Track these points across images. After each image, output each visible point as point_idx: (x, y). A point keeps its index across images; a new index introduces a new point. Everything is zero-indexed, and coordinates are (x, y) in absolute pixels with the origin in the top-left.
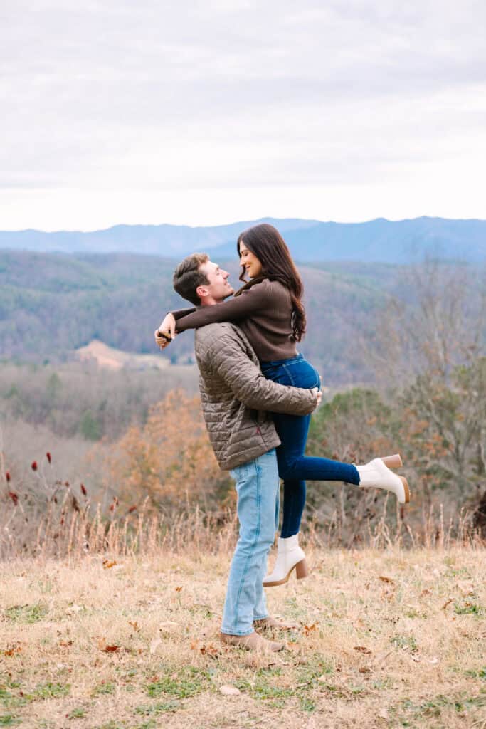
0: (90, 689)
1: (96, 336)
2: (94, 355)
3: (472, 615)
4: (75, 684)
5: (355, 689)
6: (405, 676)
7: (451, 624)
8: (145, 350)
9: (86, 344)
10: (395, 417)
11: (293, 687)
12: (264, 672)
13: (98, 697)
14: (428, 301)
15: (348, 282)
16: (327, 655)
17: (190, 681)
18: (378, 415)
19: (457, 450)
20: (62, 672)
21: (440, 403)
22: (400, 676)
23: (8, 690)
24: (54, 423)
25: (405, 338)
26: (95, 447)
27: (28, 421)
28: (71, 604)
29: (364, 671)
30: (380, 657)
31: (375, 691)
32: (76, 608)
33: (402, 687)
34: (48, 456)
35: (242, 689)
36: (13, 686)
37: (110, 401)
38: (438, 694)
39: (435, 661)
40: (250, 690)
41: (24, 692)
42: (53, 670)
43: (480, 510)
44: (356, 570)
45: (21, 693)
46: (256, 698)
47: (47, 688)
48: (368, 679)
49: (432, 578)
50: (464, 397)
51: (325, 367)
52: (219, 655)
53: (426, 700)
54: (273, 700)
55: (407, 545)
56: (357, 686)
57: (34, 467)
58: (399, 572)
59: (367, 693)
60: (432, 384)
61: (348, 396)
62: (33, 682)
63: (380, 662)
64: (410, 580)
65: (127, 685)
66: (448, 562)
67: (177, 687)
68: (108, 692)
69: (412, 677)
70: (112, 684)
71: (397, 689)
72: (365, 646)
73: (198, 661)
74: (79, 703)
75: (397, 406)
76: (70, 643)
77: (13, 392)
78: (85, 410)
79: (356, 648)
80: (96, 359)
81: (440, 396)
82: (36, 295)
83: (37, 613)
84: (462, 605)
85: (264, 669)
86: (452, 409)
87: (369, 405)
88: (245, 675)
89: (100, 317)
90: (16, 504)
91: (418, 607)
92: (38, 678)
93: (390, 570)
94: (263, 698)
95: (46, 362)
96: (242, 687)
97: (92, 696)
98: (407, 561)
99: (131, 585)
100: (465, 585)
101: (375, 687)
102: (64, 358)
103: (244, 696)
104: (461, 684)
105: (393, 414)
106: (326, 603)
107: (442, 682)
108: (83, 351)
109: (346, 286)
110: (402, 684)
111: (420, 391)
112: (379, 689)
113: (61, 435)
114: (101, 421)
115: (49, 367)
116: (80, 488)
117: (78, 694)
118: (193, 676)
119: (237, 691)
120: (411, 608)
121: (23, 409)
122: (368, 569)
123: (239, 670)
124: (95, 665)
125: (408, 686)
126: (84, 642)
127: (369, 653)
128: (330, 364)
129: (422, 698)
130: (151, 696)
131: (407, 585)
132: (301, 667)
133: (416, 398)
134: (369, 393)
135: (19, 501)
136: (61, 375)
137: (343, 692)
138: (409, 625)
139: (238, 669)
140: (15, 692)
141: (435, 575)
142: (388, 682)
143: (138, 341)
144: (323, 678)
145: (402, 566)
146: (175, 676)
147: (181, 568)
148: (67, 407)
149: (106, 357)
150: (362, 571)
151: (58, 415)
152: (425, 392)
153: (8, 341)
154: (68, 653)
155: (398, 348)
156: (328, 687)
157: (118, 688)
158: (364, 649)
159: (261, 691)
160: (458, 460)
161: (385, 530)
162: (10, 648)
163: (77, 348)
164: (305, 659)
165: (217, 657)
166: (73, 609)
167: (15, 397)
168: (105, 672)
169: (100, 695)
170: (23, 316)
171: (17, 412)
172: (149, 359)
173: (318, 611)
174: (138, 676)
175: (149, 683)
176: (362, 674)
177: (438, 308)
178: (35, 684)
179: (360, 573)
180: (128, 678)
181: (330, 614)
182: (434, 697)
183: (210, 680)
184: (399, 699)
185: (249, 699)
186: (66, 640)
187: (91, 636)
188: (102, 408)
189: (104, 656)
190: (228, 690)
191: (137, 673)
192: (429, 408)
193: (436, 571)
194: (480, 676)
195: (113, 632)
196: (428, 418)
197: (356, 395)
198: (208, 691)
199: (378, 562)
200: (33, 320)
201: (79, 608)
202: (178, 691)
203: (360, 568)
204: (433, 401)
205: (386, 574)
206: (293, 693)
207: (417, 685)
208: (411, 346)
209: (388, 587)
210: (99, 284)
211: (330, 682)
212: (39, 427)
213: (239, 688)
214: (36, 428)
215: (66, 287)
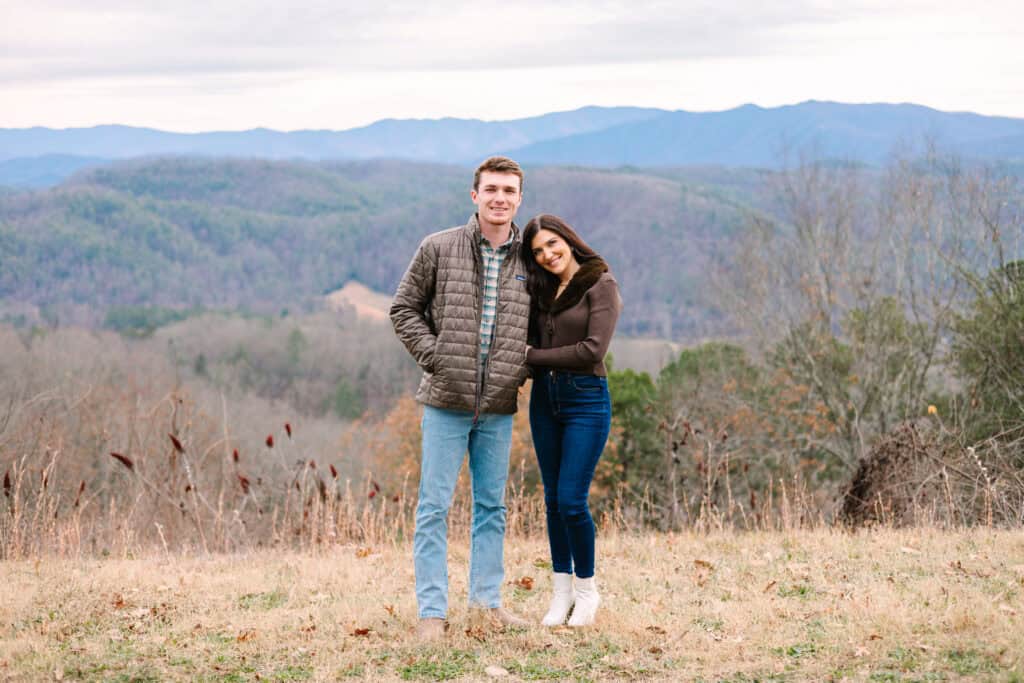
0: (336, 672)
1: (354, 276)
2: (352, 302)
3: (798, 597)
4: (319, 667)
5: (642, 668)
6: (701, 655)
7: (764, 605)
9: (340, 287)
11: (570, 668)
12: (539, 654)
13: (344, 680)
15: (704, 195)
16: (614, 638)
17: (453, 664)
18: (740, 378)
20: (307, 655)
21: (824, 361)
22: (695, 655)
23: (242, 674)
24: (297, 396)
25: (775, 271)
26: (354, 427)
27: (261, 394)
28: (315, 593)
29: (654, 651)
30: (675, 637)
31: (664, 671)
32: (321, 596)
33: (695, 665)
34: (288, 428)
35: (511, 670)
36: (248, 670)
37: (374, 366)
38: (736, 671)
39: (739, 639)
40: (521, 672)
41: (260, 676)
42: (293, 655)
43: (852, 492)
44: (670, 555)
45: (257, 677)
46: (526, 679)
47: (285, 671)
48: (657, 659)
49: (762, 562)
50: (860, 351)
51: (674, 314)
52: (487, 639)
53: (722, 678)
54: (546, 681)
56: (644, 666)
57: (270, 443)
58: (722, 556)
59: (655, 673)
60: (813, 334)
61: (700, 353)
62: (271, 666)
63: (675, 641)
64: (734, 564)
65: (378, 668)
66: (786, 545)
67: (436, 669)
68: (356, 675)
69: (707, 656)
70: (361, 667)
71: (689, 667)
72: (658, 626)
73: (462, 644)
76: (314, 628)
77: (240, 355)
78: (340, 378)
79: (649, 628)
80: (353, 308)
81: (824, 350)
82: (268, 219)
83: (274, 600)
84: (788, 587)
85: (538, 651)
86: (842, 369)
87: (728, 365)
88: (515, 657)
89: (359, 248)
90: (246, 491)
91: (734, 590)
92: (276, 663)
93: (710, 554)
94: (535, 679)
95: (285, 313)
96: (511, 668)
98: (735, 544)
99: (388, 571)
100: (797, 568)
101: (666, 666)
102: (310, 308)
103: (513, 677)
104: (766, 661)
106: (624, 588)
107: (743, 660)
108: (336, 297)
109: (702, 201)
110: (696, 663)
111: (796, 344)
112: (668, 669)
113: (307, 414)
114: (362, 394)
115: (289, 320)
116: (330, 470)
117: (322, 677)
118: (456, 659)
119: (506, 672)
120: (725, 591)
121: (253, 377)
122: (684, 554)
123: (508, 652)
124: (343, 650)
125: (702, 664)
126: (330, 627)
127: (663, 632)
128: (681, 311)
129: (717, 676)
130: (407, 678)
131: (729, 570)
132: (583, 649)
133: (789, 353)
134: (727, 348)
135: (250, 489)
136: (305, 330)
137: (628, 671)
138: (718, 607)
139: (508, 650)
140: (251, 676)
141: (766, 559)
142: (681, 660)
144: (606, 659)
145: (728, 550)
146: (434, 658)
147: (453, 556)
148: (315, 375)
149: (368, 305)
150: (676, 556)
151: (302, 385)
152: (802, 345)
153: (233, 284)
154: (311, 638)
155: (765, 285)
156: (611, 667)
157: (368, 670)
158: (657, 628)
159: (532, 672)
162: (243, 634)
163: (327, 292)
164: (589, 641)
165: (484, 640)
166: (317, 596)
167: (242, 362)
168: (352, 655)
169: (347, 678)
170: (252, 251)
171: (246, 382)
173: (612, 596)
174: (392, 659)
175: (405, 666)
176: (652, 654)
178: (273, 668)
179: (674, 558)
180: (380, 661)
181: (626, 599)
182: (731, 674)
183: (474, 661)
184: (690, 678)
185: (518, 679)
186: (309, 624)
187: (337, 621)
188: (363, 376)
189: (354, 640)
190: (495, 671)
191: (390, 657)
192: (808, 367)
193: (769, 555)
194: (788, 653)
195: (365, 616)
196: (808, 382)
197: (710, 350)
198: (471, 672)
199: (698, 546)
200: (265, 255)
201: (326, 596)
202: (437, 673)
203: (675, 553)
204: (814, 357)
205: (705, 558)
206: (570, 673)
207: (712, 664)
208: (782, 281)
209: (703, 572)
210: (356, 203)
211: (613, 662)
212: (277, 402)
213: (508, 669)
214: (272, 404)
215: (311, 208)
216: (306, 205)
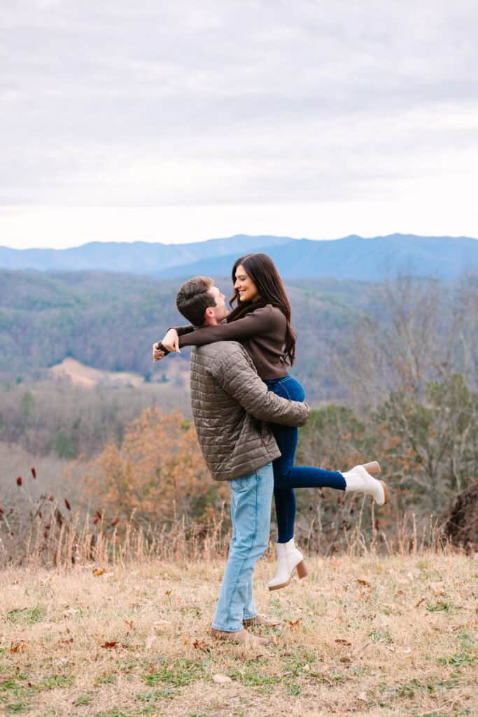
0: (93, 680)
1: (70, 354)
2: (68, 372)
3: (443, 612)
4: (78, 676)
5: (337, 676)
6: (382, 664)
7: (424, 620)
8: (118, 369)
9: (59, 362)
10: (369, 433)
11: (280, 675)
12: (253, 663)
13: (101, 687)
14: (401, 319)
15: (321, 299)
16: (310, 648)
17: (185, 672)
18: (353, 431)
19: (430, 466)
20: (67, 665)
21: (413, 419)
22: (378, 664)
23: (17, 682)
24: (28, 440)
25: (379, 355)
26: (72, 465)
27: (1, 440)
28: (67, 607)
29: (344, 660)
30: (358, 648)
31: (355, 678)
32: (72, 610)
33: (379, 673)
34: (33, 471)
35: (234, 678)
36: (22, 678)
37: (84, 419)
38: (412, 678)
39: (409, 650)
40: (241, 679)
41: (32, 683)
42: (58, 664)
43: (451, 520)
44: (335, 575)
45: (30, 684)
46: (246, 685)
47: (53, 679)
48: (348, 667)
49: (406, 581)
50: (437, 413)
52: (210, 649)
53: (401, 684)
54: (262, 687)
55: (382, 551)
56: (338, 673)
57: (19, 482)
58: (376, 575)
59: (348, 679)
60: (405, 400)
61: (322, 413)
62: (40, 674)
63: (359, 652)
64: (386, 583)
65: (127, 676)
66: (421, 567)
68: (110, 682)
69: (387, 665)
70: (113, 675)
71: (374, 675)
72: (344, 639)
73: (192, 654)
74: (83, 692)
75: (371, 422)
76: (72, 640)
78: (59, 427)
79: (337, 641)
80: (69, 377)
81: (414, 411)
82: (7, 312)
83: (36, 615)
84: (433, 603)
85: (252, 660)
86: (425, 425)
87: (344, 421)
88: (235, 666)
89: (73, 334)
90: (1, 519)
91: (393, 606)
92: (44, 672)
93: (367, 574)
94: (253, 685)
95: (19, 381)
96: (233, 676)
97: (96, 686)
98: (383, 566)
99: (123, 589)
100: (436, 586)
101: (355, 674)
102: (37, 376)
103: (235, 683)
104: (433, 670)
105: (367, 430)
106: (308, 604)
107: (415, 669)
108: (56, 369)
109: (319, 303)
110: (379, 671)
111: (393, 407)
112: (358, 676)
113: (35, 454)
114: (75, 440)
115: (21, 385)
117: (82, 684)
118: (188, 668)
119: (229, 679)
120: (387, 607)
122: (346, 574)
123: (230, 662)
124: (96, 659)
125: (384, 672)
126: (84, 639)
127: (349, 644)
129: (397, 682)
130: (151, 685)
131: (383, 587)
132: (287, 659)
133: (389, 414)
134: (343, 410)
135: (4, 516)
136: (34, 393)
137: (326, 679)
138: (385, 621)
140: (25, 683)
141: (408, 578)
142: (366, 668)
143: (111, 359)
144: (307, 667)
145: (378, 571)
146: (171, 667)
147: (169, 575)
148: (41, 425)
149: (80, 376)
150: (340, 576)
151: (31, 433)
152: (399, 408)
154: (70, 649)
155: (372, 365)
156: (312, 675)
157: (119, 678)
158: (343, 641)
159: (251, 679)
160: (431, 475)
161: (361, 538)
162: (14, 646)
163: (50, 366)
164: (289, 651)
165: (209, 651)
166: (69, 611)
168: (105, 665)
169: (103, 685)
172: (123, 377)
173: (301, 611)
174: (137, 668)
175: (147, 674)
176: (343, 663)
177: (411, 326)
178: (42, 676)
179: (338, 577)
180: (128, 670)
181: (311, 613)
182: (408, 681)
183: (202, 670)
184: (376, 684)
185: (240, 686)
186: (67, 637)
187: (90, 634)
188: (76, 426)
189: (104, 651)
190: (220, 678)
191: (135, 666)
192: (402, 423)
193: (410, 575)
194: (450, 662)
195: (110, 629)
196: (401, 434)
197: (330, 411)
198: (202, 680)
199: (355, 567)
201: (76, 611)
202: (174, 680)
203: (339, 573)
204: (407, 417)
205: (363, 578)
206: (281, 680)
207: (393, 672)
208: (384, 363)
209: (365, 589)
210: (72, 302)
211: (314, 670)
212: (13, 445)
213: (231, 677)
214: (10, 447)
215: (39, 305)
216: (35, 303)
